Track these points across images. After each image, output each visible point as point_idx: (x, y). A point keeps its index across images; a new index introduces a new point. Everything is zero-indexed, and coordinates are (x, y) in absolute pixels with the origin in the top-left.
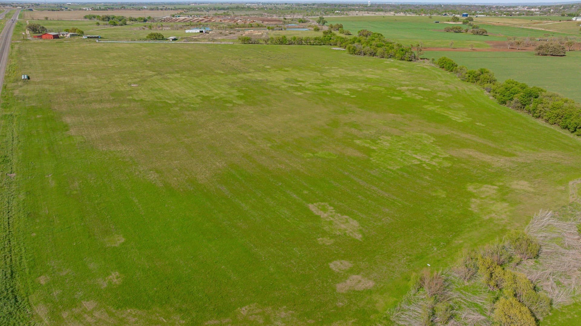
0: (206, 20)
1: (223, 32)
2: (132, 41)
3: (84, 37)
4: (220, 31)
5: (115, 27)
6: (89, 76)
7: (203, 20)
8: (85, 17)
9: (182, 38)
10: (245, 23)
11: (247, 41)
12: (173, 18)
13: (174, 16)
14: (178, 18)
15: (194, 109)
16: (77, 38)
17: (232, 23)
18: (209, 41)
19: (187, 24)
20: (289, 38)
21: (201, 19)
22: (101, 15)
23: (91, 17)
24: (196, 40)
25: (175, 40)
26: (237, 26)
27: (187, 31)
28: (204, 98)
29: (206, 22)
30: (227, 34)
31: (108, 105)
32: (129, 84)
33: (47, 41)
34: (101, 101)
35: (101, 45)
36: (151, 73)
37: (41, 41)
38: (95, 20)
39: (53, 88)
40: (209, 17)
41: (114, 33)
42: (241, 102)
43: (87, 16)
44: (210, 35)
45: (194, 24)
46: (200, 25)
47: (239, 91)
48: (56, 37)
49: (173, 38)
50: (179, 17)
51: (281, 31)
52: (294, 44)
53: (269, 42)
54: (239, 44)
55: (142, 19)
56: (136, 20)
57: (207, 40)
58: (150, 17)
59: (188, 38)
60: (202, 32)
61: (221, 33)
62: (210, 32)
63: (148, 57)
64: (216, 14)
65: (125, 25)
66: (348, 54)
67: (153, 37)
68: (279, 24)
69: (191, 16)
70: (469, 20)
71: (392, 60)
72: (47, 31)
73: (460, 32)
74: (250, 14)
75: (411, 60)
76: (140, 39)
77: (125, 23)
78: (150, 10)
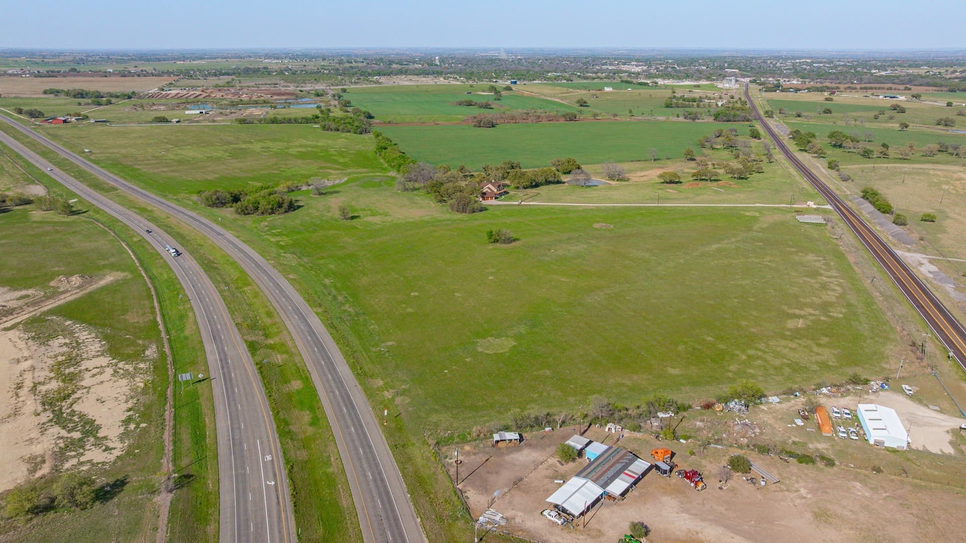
0: (205, 95)
1: (223, 111)
2: (139, 123)
3: (93, 121)
4: (221, 111)
5: (104, 107)
6: (129, 149)
7: (201, 95)
8: (45, 92)
9: (185, 120)
10: (250, 98)
11: (243, 121)
12: (162, 92)
13: (163, 90)
14: (168, 92)
15: (204, 162)
16: (86, 122)
17: (236, 99)
18: (210, 122)
19: (183, 101)
20: (279, 117)
21: (197, 93)
22: (64, 89)
23: (53, 92)
24: (197, 122)
25: (178, 122)
26: (241, 102)
27: (187, 112)
28: (208, 157)
29: (204, 97)
30: (228, 114)
32: (160, 152)
33: (63, 126)
34: (149, 160)
35: (117, 128)
36: (170, 146)
37: (56, 125)
38: (64, 96)
39: (112, 155)
40: (207, 91)
41: (112, 115)
42: (230, 158)
43: (47, 90)
44: (210, 115)
45: (191, 101)
46: (198, 102)
47: (230, 153)
48: (65, 121)
49: (177, 120)
50: (169, 90)
51: (286, 109)
52: (285, 123)
53: (262, 122)
54: (236, 124)
55: (125, 96)
56: (119, 96)
57: (207, 122)
58: (134, 92)
59: (190, 120)
60: (202, 112)
61: (221, 113)
62: (210, 113)
63: (163, 137)
64: (217, 85)
65: (111, 104)
66: (320, 130)
67: (158, 120)
68: (290, 99)
69: (185, 89)
70: (508, 89)
71: (348, 134)
72: (43, 115)
73: (471, 105)
74: (260, 83)
75: (361, 134)
76: (146, 122)
77: (111, 101)
78: (122, 76)
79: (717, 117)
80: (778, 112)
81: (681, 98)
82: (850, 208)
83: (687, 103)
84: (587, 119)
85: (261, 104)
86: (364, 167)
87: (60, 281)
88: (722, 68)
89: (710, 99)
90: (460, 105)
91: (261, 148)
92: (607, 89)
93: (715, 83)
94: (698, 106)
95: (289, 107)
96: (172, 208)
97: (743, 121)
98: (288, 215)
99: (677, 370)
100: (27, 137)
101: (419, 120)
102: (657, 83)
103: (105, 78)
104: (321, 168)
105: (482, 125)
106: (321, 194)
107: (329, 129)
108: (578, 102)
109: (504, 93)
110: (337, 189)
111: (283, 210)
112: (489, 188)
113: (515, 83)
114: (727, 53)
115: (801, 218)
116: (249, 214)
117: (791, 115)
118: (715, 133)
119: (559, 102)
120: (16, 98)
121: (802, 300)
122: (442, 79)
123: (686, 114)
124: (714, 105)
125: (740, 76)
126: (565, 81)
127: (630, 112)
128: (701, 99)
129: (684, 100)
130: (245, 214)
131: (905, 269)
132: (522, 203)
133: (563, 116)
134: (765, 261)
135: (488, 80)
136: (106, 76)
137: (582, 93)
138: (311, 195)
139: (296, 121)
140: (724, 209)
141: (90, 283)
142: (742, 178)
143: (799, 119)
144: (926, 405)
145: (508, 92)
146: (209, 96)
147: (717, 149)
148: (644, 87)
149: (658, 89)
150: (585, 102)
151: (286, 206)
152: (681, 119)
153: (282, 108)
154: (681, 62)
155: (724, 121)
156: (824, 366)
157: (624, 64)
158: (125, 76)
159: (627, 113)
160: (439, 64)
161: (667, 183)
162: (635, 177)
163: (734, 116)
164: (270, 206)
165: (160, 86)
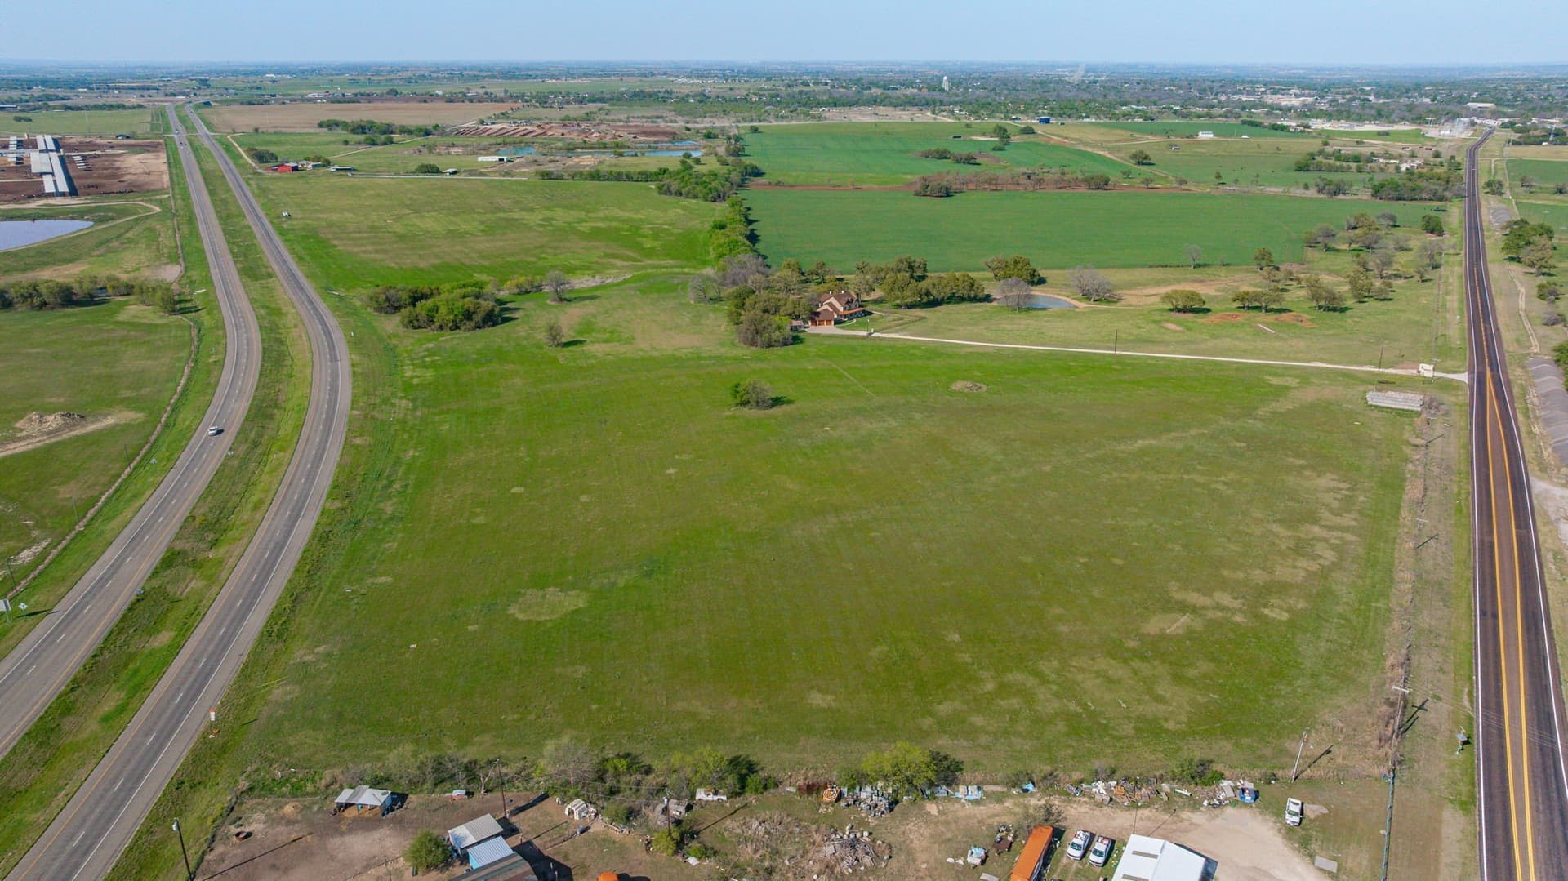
0: (539, 132)
1: (541, 158)
2: (396, 174)
3: (332, 169)
4: (539, 157)
5: (374, 148)
6: (346, 214)
7: (533, 132)
8: (321, 125)
9: (466, 171)
10: (600, 139)
11: (551, 176)
12: (480, 126)
13: (482, 123)
14: (488, 127)
15: (437, 238)
16: (322, 170)
17: (574, 137)
18: (499, 175)
19: (497, 141)
21: (530, 128)
22: (349, 120)
23: (330, 125)
25: (454, 173)
26: (582, 144)
27: (480, 159)
28: (449, 231)
29: (533, 136)
30: (545, 162)
31: (365, 235)
32: (386, 221)
33: (285, 175)
34: (360, 232)
35: (356, 180)
36: (408, 211)
37: (277, 174)
38: (339, 131)
39: (315, 223)
40: (548, 126)
41: (373, 161)
42: (479, 234)
43: (325, 122)
44: (511, 165)
45: (508, 141)
46: (521, 142)
47: (486, 226)
48: (295, 169)
49: (451, 170)
50: (493, 124)
51: (635, 158)
54: (537, 180)
55: (424, 131)
56: (410, 132)
57: (496, 175)
58: (437, 126)
60: (503, 160)
61: (535, 161)
62: (516, 160)
63: (409, 196)
64: (567, 116)
65: (392, 143)
66: (655, 194)
67: (424, 169)
68: (662, 142)
69: (515, 123)
70: (1029, 131)
71: (694, 201)
72: (277, 158)
73: (946, 158)
74: (636, 115)
75: (715, 201)
76: (407, 173)
77: (392, 138)
78: (447, 102)
79: (1377, 192)
80: (1519, 183)
81: (1334, 153)
82: (1508, 382)
83: (1345, 164)
84: (1134, 187)
85: (611, 148)
86: (673, 258)
87: (30, 420)
88: (1462, 100)
89: (1391, 157)
90: (927, 157)
91: (541, 220)
92: (1204, 136)
93: (1424, 129)
94: (1359, 170)
95: (643, 154)
96: (316, 310)
97: (1431, 200)
98: (479, 332)
99: (829, 697)
100: (229, 190)
101: (829, 180)
102: (1309, 127)
103: (424, 104)
104: (607, 256)
105: (928, 193)
106: (562, 300)
107: (668, 192)
108: (1134, 156)
109: (1016, 139)
110: (598, 293)
111: (473, 324)
112: (830, 304)
113: (1047, 121)
114: (1502, 73)
115: (1375, 398)
116: (420, 327)
117: (1543, 190)
118: (1348, 221)
119: (1104, 157)
120: (276, 133)
121: (1226, 573)
122: (929, 114)
123: (1322, 184)
124: (1392, 169)
125: (1489, 115)
126: (1140, 120)
127: (1219, 177)
128: (1371, 158)
129: (1338, 159)
130: (414, 328)
131: (1523, 523)
132: (875, 335)
133: (1085, 180)
134: (1217, 482)
135: (1002, 116)
136: (425, 101)
137: (1149, 142)
138: (548, 302)
139: (629, 177)
140: (1237, 369)
141: (71, 428)
142: (1334, 310)
143: (1559, 197)
144: (1312, 856)
145: (1026, 137)
146: (544, 134)
147: (1338, 250)
148: (1279, 132)
149: (1307, 137)
150: (1146, 158)
151: (478, 317)
152: (1312, 193)
153: (632, 156)
154: (1384, 90)
155: (1392, 199)
156: (1151, 730)
157: (1275, 92)
158: (451, 101)
159: (1212, 178)
160: (947, 88)
161: (1179, 311)
162: (1131, 298)
163: (1414, 190)
164: (451, 317)
165: (483, 117)
